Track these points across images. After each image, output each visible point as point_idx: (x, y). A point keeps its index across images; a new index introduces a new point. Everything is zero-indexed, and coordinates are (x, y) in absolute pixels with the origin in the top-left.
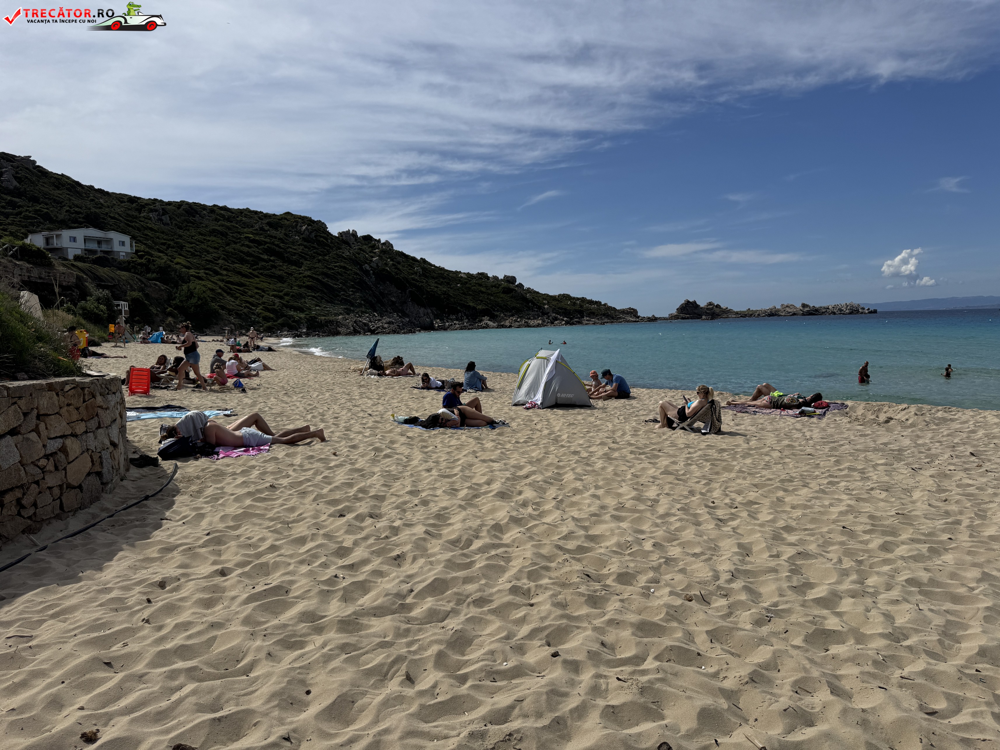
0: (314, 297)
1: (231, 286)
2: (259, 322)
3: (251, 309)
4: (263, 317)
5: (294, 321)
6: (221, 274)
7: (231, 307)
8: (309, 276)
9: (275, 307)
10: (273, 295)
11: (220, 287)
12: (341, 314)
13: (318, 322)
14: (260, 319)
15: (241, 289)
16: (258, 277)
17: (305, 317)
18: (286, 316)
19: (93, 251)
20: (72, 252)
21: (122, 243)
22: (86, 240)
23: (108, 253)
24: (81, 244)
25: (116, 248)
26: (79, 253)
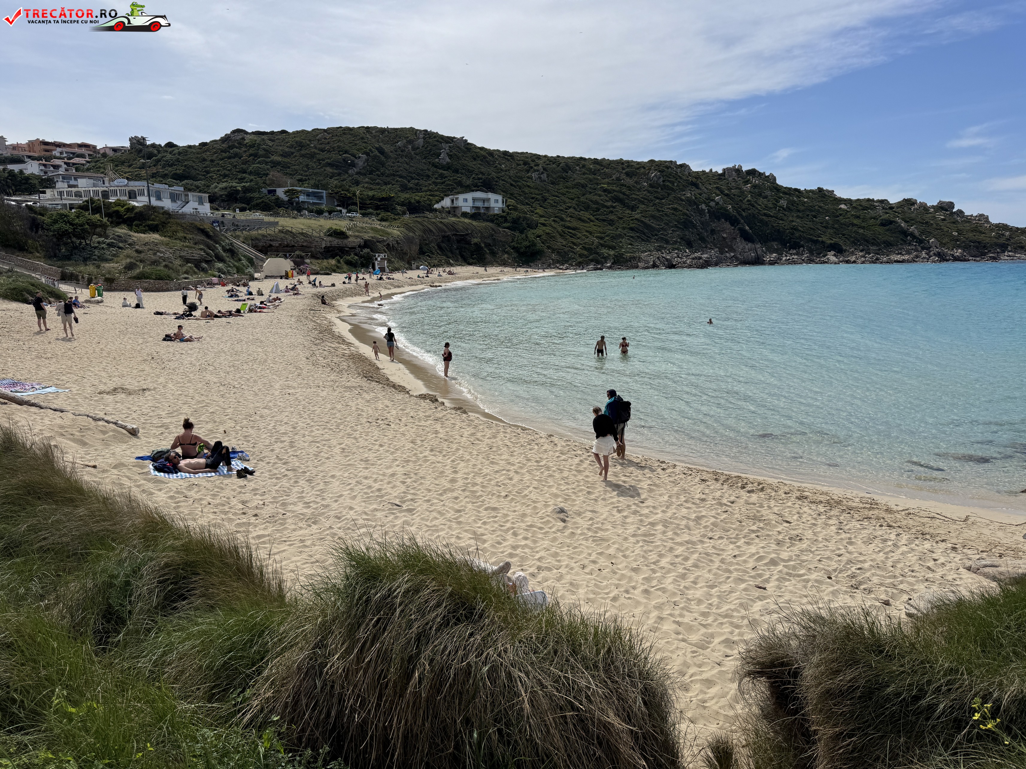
2: (574, 258)
10: (596, 237)
16: (593, 221)
19: (478, 208)
20: (464, 209)
21: (497, 201)
22: (474, 200)
23: (488, 208)
24: (470, 203)
25: (493, 204)
26: (468, 210)
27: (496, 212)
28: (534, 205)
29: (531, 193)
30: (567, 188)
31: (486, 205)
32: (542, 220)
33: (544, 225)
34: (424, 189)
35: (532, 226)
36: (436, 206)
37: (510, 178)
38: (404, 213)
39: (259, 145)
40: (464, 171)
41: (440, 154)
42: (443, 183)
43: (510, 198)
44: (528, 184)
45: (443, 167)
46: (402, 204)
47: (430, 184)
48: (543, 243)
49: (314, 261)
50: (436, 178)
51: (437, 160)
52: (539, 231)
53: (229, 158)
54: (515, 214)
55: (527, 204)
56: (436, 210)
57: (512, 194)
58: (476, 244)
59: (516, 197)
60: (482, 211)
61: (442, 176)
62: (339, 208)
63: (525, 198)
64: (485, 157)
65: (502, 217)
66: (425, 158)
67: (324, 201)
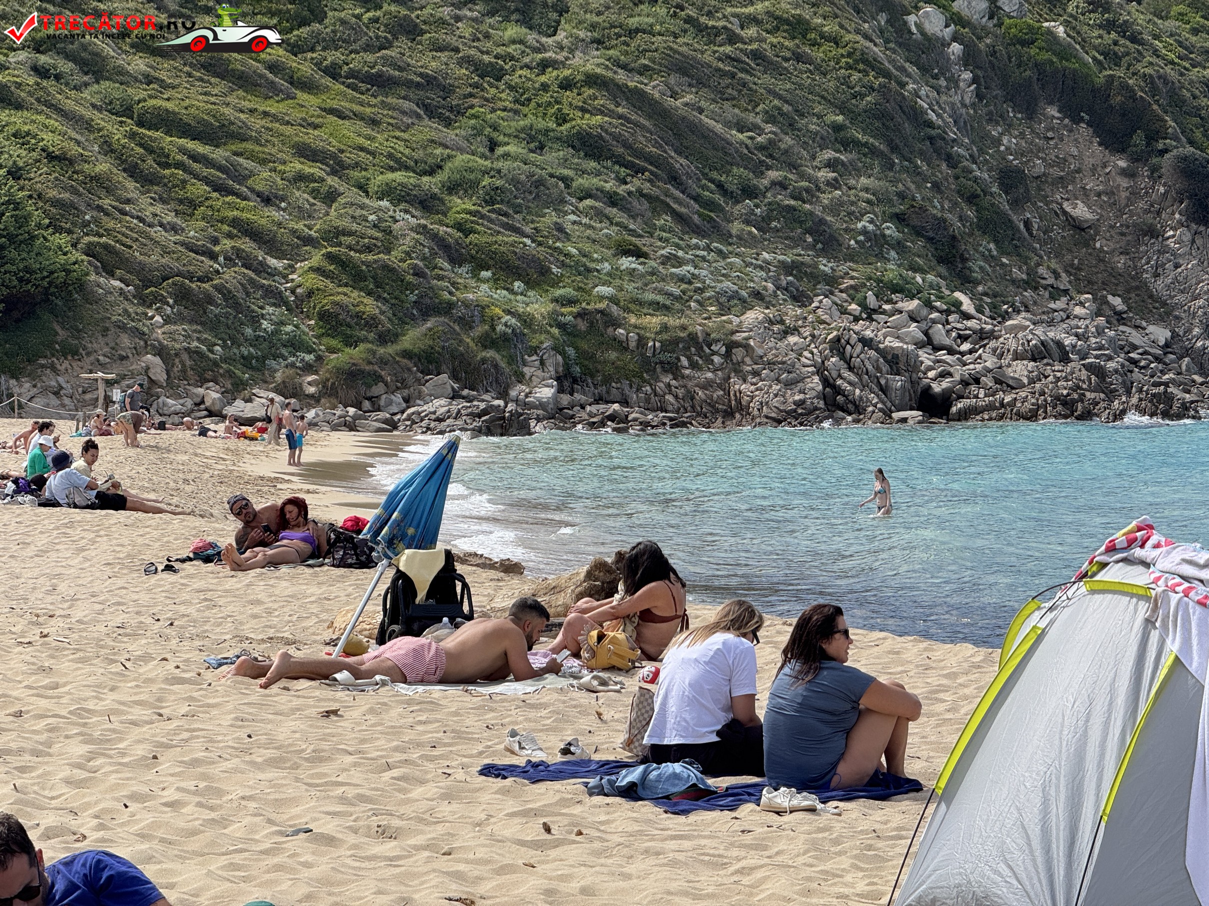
0: (613, 200)
1: (169, 142)
2: (296, 345)
3: (262, 269)
4: (324, 316)
5: (489, 341)
6: (121, 76)
7: (154, 258)
8: (592, 80)
9: (393, 258)
10: (387, 192)
11: (108, 148)
12: (758, 295)
13: (622, 346)
14: (308, 327)
15: (219, 154)
17: (555, 320)
18: (446, 309)
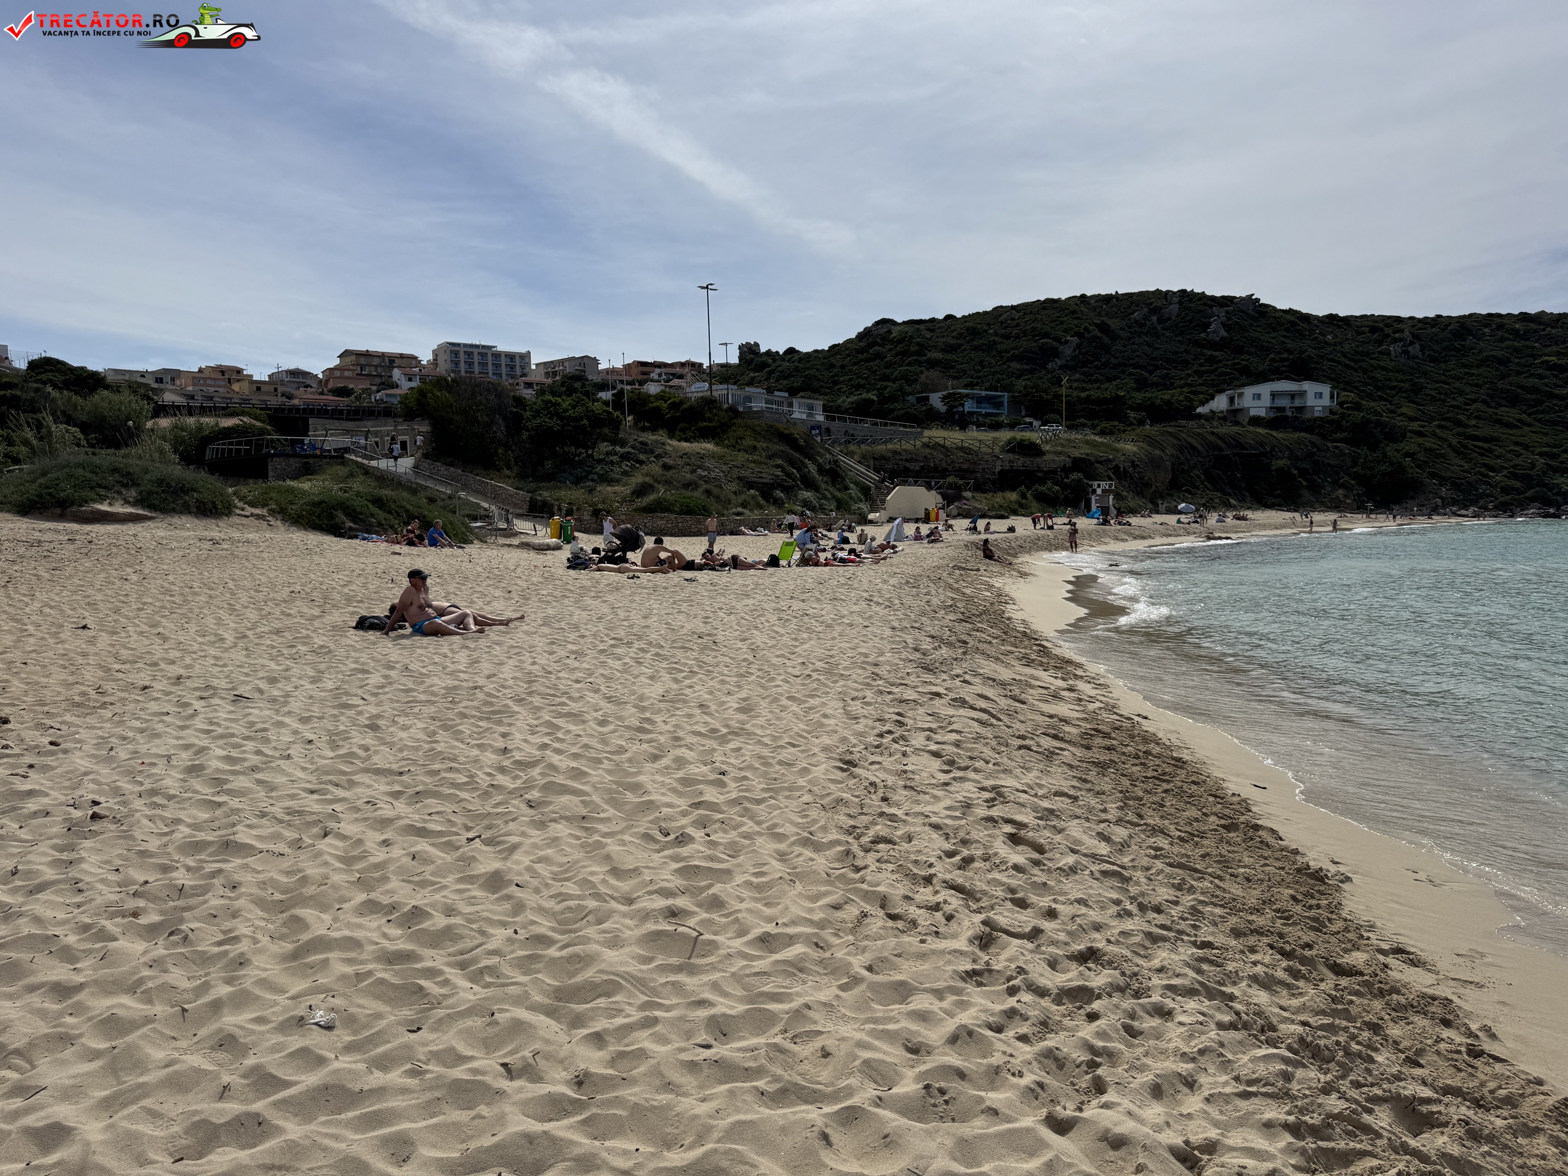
1: (1470, 443)
2: (1490, 495)
3: (1485, 476)
4: (1501, 488)
5: (1558, 494)
9: (1533, 472)
10: (1540, 454)
14: (1495, 491)
15: (1486, 445)
19: (1281, 409)
20: (1253, 412)
21: (1319, 395)
22: (1274, 395)
23: (1300, 409)
24: (1266, 401)
25: (1310, 401)
26: (1262, 413)
27: (1317, 414)
28: (1396, 400)
29: (1390, 380)
30: (1464, 366)
31: (1297, 403)
32: (1415, 426)
33: (1420, 434)
34: (1179, 383)
35: (1395, 436)
36: (1200, 410)
37: (1344, 355)
38: (1141, 423)
39: (911, 337)
40: (1253, 350)
41: (1210, 324)
42: (1212, 372)
43: (1345, 390)
44: (1382, 363)
45: (1214, 346)
46: (1138, 408)
47: (1189, 375)
48: (1419, 467)
49: (978, 495)
50: (1201, 365)
51: (1203, 335)
52: (1410, 445)
53: (868, 360)
54: (1358, 416)
55: (1381, 399)
56: (1200, 416)
57: (1348, 383)
58: (1280, 470)
59: (1356, 388)
60: (1289, 414)
61: (1211, 360)
62: (1028, 420)
63: (1378, 388)
64: (1293, 324)
65: (1331, 422)
66: (1182, 333)
67: (1005, 410)
